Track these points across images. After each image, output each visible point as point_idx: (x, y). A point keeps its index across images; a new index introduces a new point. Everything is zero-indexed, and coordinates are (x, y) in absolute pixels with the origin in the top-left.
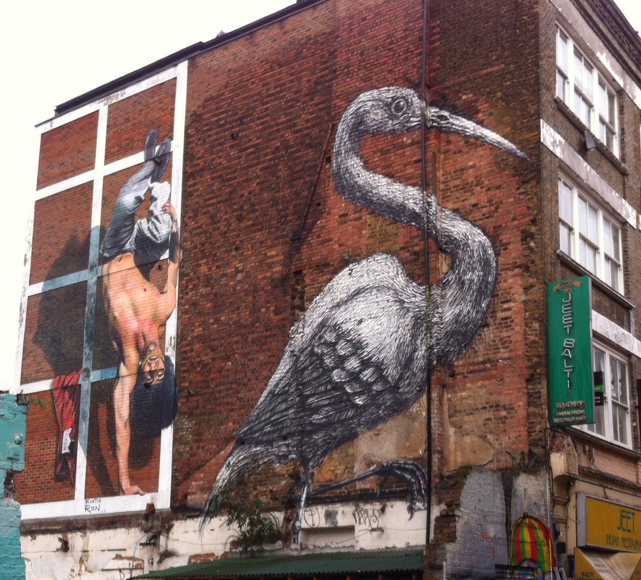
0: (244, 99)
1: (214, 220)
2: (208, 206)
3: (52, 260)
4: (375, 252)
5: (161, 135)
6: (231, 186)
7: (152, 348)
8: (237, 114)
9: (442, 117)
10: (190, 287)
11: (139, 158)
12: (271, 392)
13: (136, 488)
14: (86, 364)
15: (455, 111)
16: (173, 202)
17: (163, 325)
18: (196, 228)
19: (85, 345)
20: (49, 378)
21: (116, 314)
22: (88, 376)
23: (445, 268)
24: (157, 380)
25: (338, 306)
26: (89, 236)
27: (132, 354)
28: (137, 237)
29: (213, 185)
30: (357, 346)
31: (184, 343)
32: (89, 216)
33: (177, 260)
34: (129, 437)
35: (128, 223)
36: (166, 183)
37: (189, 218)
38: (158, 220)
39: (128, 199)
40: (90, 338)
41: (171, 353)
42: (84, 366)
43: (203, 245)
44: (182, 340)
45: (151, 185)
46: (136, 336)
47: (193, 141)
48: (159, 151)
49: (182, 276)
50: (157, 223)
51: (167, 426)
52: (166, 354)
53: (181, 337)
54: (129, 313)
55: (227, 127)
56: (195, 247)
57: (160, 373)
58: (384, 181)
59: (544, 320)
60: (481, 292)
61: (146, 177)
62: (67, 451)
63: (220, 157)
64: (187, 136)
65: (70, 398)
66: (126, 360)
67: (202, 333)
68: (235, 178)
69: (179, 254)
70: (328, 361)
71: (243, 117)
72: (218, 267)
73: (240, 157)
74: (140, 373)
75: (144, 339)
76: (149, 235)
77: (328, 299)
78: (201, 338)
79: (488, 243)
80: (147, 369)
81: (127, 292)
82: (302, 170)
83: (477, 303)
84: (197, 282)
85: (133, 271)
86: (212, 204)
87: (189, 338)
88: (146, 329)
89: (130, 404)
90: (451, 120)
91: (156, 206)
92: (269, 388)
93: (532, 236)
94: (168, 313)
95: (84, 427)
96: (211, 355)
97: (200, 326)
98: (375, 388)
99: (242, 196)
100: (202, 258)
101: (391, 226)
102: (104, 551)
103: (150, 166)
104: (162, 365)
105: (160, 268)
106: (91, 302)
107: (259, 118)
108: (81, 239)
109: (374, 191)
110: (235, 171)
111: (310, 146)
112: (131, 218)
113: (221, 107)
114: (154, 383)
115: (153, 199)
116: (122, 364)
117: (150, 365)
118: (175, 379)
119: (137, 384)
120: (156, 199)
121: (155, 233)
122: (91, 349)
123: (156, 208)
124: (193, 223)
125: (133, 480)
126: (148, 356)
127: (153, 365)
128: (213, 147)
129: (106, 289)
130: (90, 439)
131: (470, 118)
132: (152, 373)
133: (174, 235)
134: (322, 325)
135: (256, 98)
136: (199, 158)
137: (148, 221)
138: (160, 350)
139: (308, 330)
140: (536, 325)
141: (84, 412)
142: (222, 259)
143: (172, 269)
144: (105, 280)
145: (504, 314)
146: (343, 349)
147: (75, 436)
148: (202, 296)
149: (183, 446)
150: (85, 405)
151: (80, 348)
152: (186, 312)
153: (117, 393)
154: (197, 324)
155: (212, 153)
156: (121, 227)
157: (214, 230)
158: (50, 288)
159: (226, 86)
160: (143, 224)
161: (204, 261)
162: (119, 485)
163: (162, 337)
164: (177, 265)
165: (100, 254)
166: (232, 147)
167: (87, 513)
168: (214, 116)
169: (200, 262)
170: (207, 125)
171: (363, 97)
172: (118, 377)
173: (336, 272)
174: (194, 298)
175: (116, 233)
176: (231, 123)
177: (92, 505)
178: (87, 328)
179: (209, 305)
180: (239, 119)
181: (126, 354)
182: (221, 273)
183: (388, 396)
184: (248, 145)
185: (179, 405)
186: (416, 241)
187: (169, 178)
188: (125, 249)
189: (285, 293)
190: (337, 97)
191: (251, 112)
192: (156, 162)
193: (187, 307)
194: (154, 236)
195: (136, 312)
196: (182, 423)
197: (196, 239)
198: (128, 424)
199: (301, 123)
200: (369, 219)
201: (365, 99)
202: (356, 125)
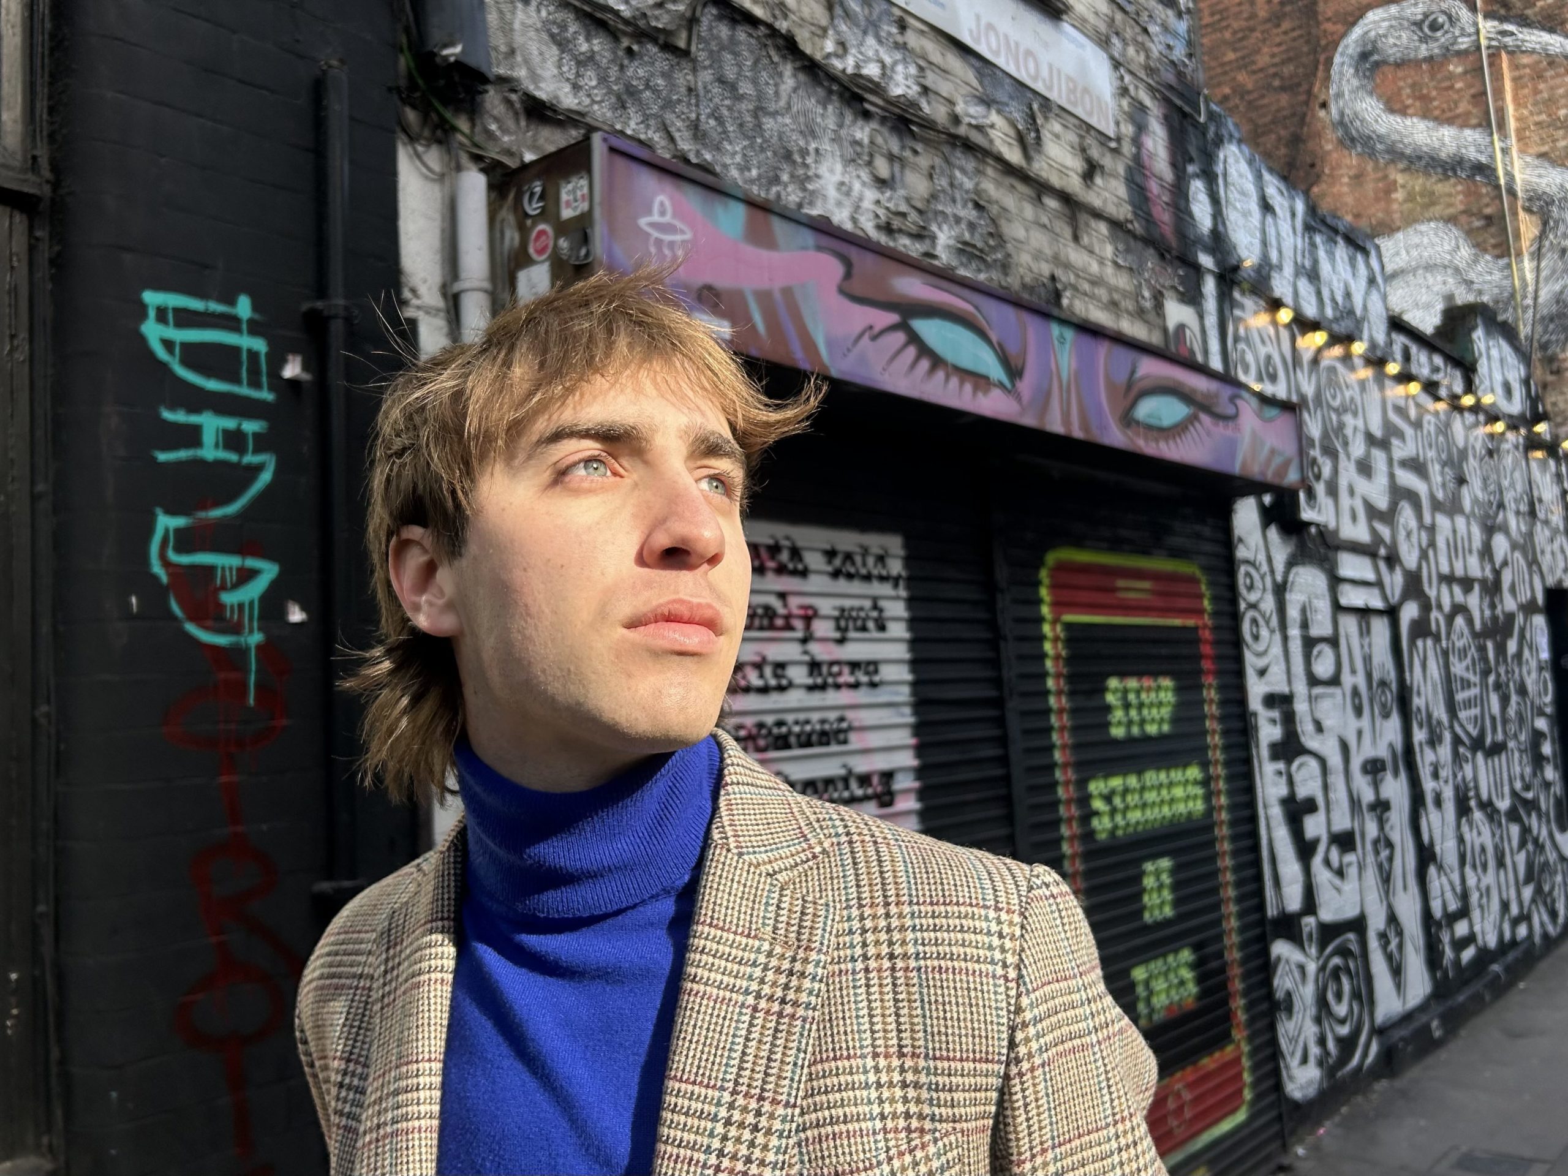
4: (1416, 221)
9: (1504, 33)
15: (1525, 22)
58: (1422, 124)
82: (1273, 122)
90: (1520, 36)
101: (1440, 185)
109: (1406, 141)
111: (1283, 89)
171: (1372, 16)
186: (1486, 200)
190: (1328, 20)
199: (1263, 60)
200: (1400, 179)
201: (1376, 20)
202: (1364, 56)
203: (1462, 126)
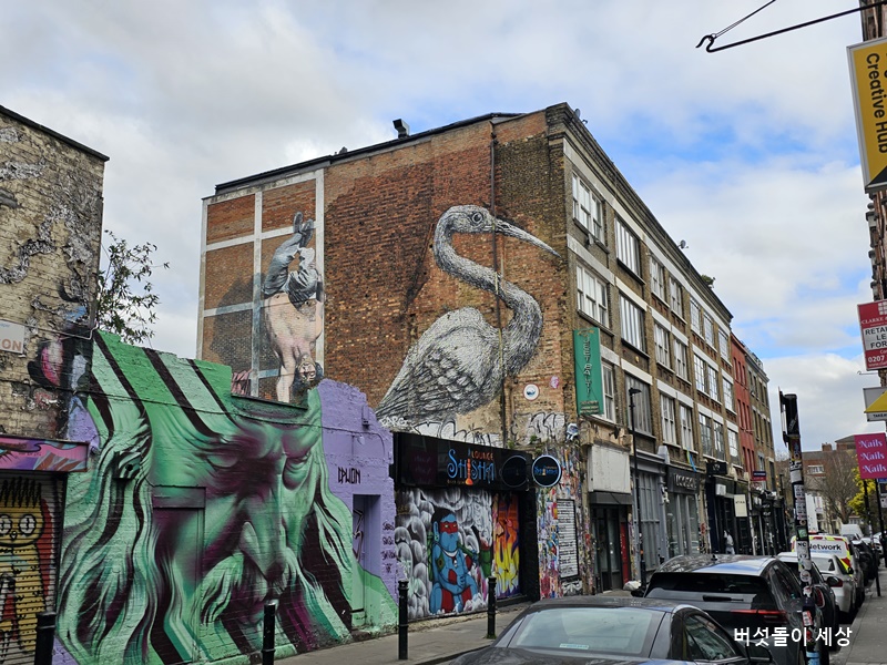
0: (368, 200)
1: (348, 276)
2: (344, 266)
3: (223, 294)
6: (360, 255)
7: (305, 357)
8: (362, 209)
9: (504, 226)
10: (333, 318)
12: (395, 389)
14: (254, 366)
15: (512, 223)
17: (314, 342)
18: (336, 280)
19: (253, 353)
21: (277, 333)
22: (256, 374)
23: (510, 317)
24: (310, 378)
25: (441, 337)
26: (252, 279)
27: (290, 361)
28: (290, 282)
29: (347, 253)
30: (455, 363)
31: (330, 354)
32: (251, 266)
33: (322, 300)
35: (282, 273)
36: (312, 248)
37: (330, 273)
39: (282, 257)
40: (257, 349)
42: (253, 368)
43: (341, 292)
44: (328, 353)
45: (300, 249)
46: (292, 349)
47: (330, 224)
48: (305, 227)
49: (326, 310)
50: (305, 274)
52: (317, 362)
53: (328, 351)
54: (287, 333)
55: (355, 216)
56: (336, 293)
57: (312, 374)
58: (469, 262)
59: (573, 352)
60: (533, 334)
61: (295, 243)
63: (352, 236)
64: (326, 220)
65: (242, 387)
66: (286, 364)
67: (343, 349)
68: (364, 250)
70: (435, 372)
71: (367, 212)
72: (353, 307)
73: (366, 237)
74: (297, 374)
75: (299, 351)
76: (300, 282)
77: (433, 332)
78: (341, 352)
79: (537, 305)
80: (302, 371)
81: (285, 319)
82: (411, 250)
83: (531, 340)
84: (337, 315)
85: (288, 305)
86: (347, 266)
87: (333, 352)
88: (300, 344)
90: (510, 229)
91: (304, 263)
92: (393, 387)
93: (564, 302)
94: (316, 335)
96: (351, 363)
97: (341, 344)
98: (467, 389)
99: (369, 262)
100: (341, 301)
101: (475, 291)
103: (298, 237)
104: (313, 369)
105: (309, 304)
106: (256, 324)
107: (379, 214)
108: (246, 280)
109: (462, 268)
110: (363, 246)
111: (416, 235)
112: (285, 269)
113: (351, 203)
114: (308, 380)
116: (282, 367)
117: (304, 368)
119: (295, 381)
120: (304, 259)
121: (305, 281)
122: (257, 356)
123: (305, 265)
124: (333, 277)
126: (303, 363)
127: (307, 369)
128: (346, 228)
129: (268, 316)
131: (522, 229)
132: (305, 374)
133: (319, 284)
134: (430, 349)
135: (376, 200)
136: (335, 235)
137: (299, 272)
138: (312, 359)
139: (421, 352)
140: (568, 355)
142: (356, 302)
143: (319, 305)
144: (267, 310)
145: (548, 348)
146: (445, 364)
148: (342, 324)
151: (249, 354)
152: (330, 334)
153: (279, 386)
154: (339, 343)
155: (345, 233)
156: (278, 275)
157: (350, 282)
158: (223, 312)
159: (353, 190)
160: (295, 275)
161: (343, 302)
163: (313, 350)
164: (322, 303)
165: (261, 293)
166: (359, 230)
168: (345, 209)
169: (340, 303)
170: (340, 214)
171: (453, 209)
172: (280, 376)
173: (439, 316)
174: (336, 326)
175: (274, 279)
176: (358, 214)
178: (254, 341)
179: (347, 331)
180: (364, 212)
181: (286, 361)
182: (355, 311)
183: (475, 395)
184: (371, 230)
186: (492, 301)
188: (281, 290)
189: (402, 326)
190: (435, 207)
191: (372, 208)
192: (302, 234)
193: (331, 331)
194: (304, 283)
197: (336, 288)
199: (409, 220)
200: (460, 285)
201: (454, 211)
202: (448, 227)
203: (485, 266)
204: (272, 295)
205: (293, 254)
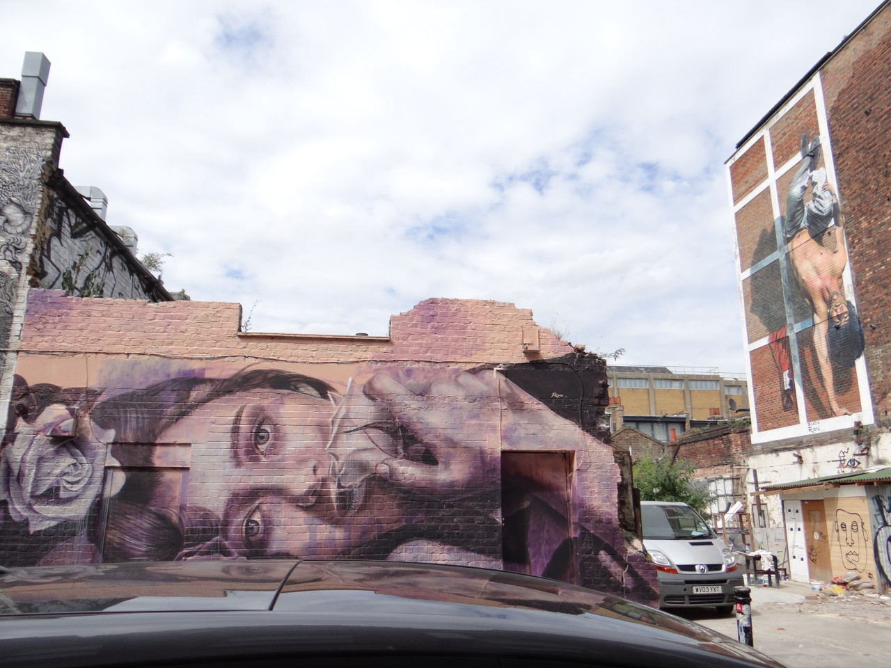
0: (870, 80)
1: (864, 184)
2: (858, 174)
3: (754, 250)
5: (810, 135)
6: (873, 152)
7: (835, 297)
8: (866, 94)
10: (856, 241)
11: (798, 157)
13: (844, 410)
14: (790, 320)
16: (829, 181)
17: (841, 277)
18: (852, 195)
19: (786, 306)
20: (766, 336)
21: (804, 278)
22: (792, 329)
24: (843, 322)
26: (774, 227)
27: (821, 305)
28: (808, 216)
29: (858, 156)
31: (860, 287)
32: (771, 212)
33: (841, 224)
34: (831, 370)
35: (799, 208)
36: (822, 168)
37: (845, 188)
38: (821, 198)
39: (796, 191)
40: (789, 300)
41: (851, 297)
42: (788, 322)
43: (859, 205)
44: (857, 285)
45: (811, 174)
46: (822, 291)
47: (836, 130)
48: (811, 147)
49: (848, 234)
50: (820, 200)
51: (859, 357)
52: (847, 299)
53: (857, 284)
54: (813, 274)
55: (860, 107)
56: (854, 209)
57: (845, 315)
61: (806, 170)
62: (789, 387)
63: (860, 133)
64: (831, 128)
65: (783, 347)
66: (817, 310)
67: (873, 275)
68: (876, 145)
69: (842, 219)
71: (873, 94)
72: (876, 219)
73: (876, 126)
74: (830, 318)
75: (828, 291)
76: (816, 212)
78: (872, 280)
80: (835, 314)
81: (809, 259)
84: (860, 236)
85: (810, 242)
86: (861, 172)
87: (863, 283)
88: (828, 283)
89: (827, 344)
91: (817, 189)
94: (842, 267)
95: (797, 367)
96: (885, 291)
97: (870, 270)
99: (885, 156)
100: (861, 216)
102: (829, 462)
103: (807, 161)
104: (845, 309)
105: (829, 233)
106: (784, 273)
107: (886, 90)
108: (769, 230)
110: (875, 139)
112: (801, 203)
113: (853, 94)
114: (842, 324)
115: (814, 184)
116: (815, 315)
117: (836, 310)
118: (858, 318)
119: (829, 328)
120: (816, 183)
121: (821, 208)
122: (790, 309)
123: (818, 190)
124: (848, 191)
125: (842, 404)
126: (834, 304)
127: (839, 310)
128: (852, 127)
129: (793, 261)
130: (803, 377)
132: (839, 317)
133: (835, 205)
135: (880, 74)
136: (842, 141)
137: (814, 201)
138: (842, 298)
141: (795, 357)
142: (878, 212)
143: (839, 232)
144: (791, 254)
147: (791, 375)
148: (867, 246)
149: (875, 371)
150: (795, 352)
151: (783, 309)
152: (857, 262)
153: (816, 338)
154: (867, 269)
155: (852, 133)
156: (795, 212)
157: (867, 191)
158: (756, 271)
159: (853, 77)
160: (810, 205)
161: (864, 217)
162: (831, 409)
163: (841, 286)
164: (842, 228)
165: (784, 237)
166: (867, 121)
167: (811, 433)
168: (848, 104)
169: (860, 220)
170: (844, 112)
172: (814, 325)
174: (861, 249)
175: (793, 217)
176: (863, 103)
177: (813, 426)
178: (785, 294)
179: (874, 252)
180: (869, 97)
181: (817, 306)
182: (879, 223)
184: (881, 114)
185: (866, 338)
187: (823, 164)
188: (801, 227)
191: (877, 88)
192: (810, 156)
193: (857, 258)
194: (820, 211)
195: (818, 273)
196: (871, 352)
197: (853, 203)
198: (828, 360)
204: (793, 237)
205: (805, 183)
